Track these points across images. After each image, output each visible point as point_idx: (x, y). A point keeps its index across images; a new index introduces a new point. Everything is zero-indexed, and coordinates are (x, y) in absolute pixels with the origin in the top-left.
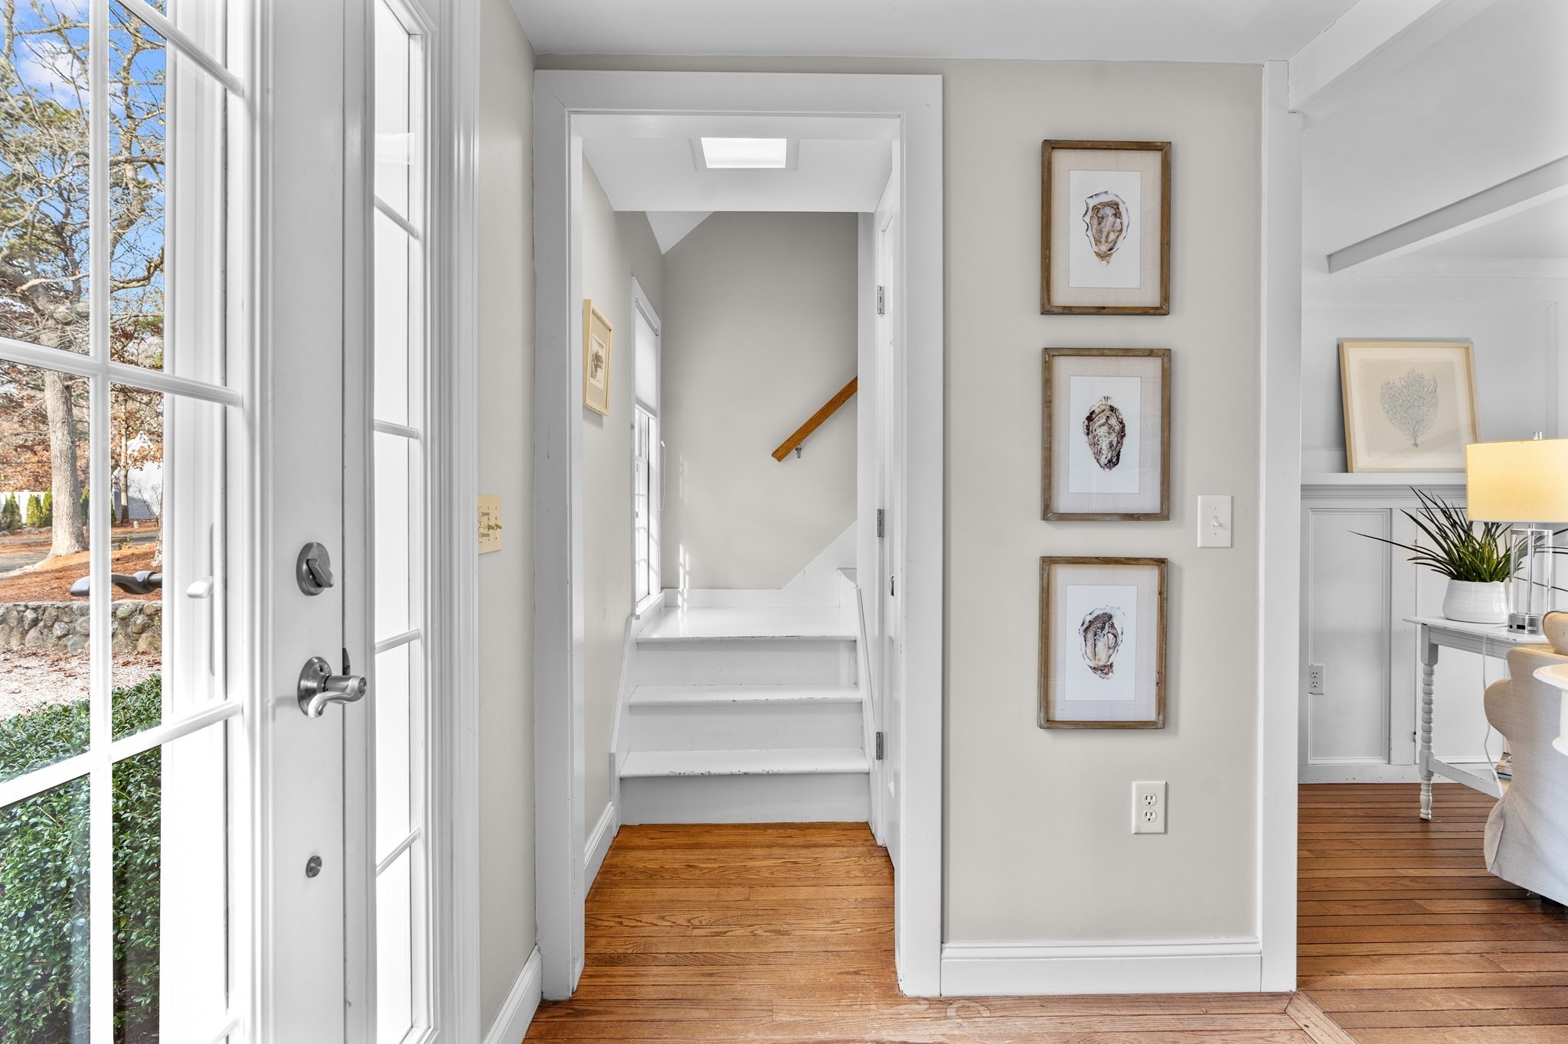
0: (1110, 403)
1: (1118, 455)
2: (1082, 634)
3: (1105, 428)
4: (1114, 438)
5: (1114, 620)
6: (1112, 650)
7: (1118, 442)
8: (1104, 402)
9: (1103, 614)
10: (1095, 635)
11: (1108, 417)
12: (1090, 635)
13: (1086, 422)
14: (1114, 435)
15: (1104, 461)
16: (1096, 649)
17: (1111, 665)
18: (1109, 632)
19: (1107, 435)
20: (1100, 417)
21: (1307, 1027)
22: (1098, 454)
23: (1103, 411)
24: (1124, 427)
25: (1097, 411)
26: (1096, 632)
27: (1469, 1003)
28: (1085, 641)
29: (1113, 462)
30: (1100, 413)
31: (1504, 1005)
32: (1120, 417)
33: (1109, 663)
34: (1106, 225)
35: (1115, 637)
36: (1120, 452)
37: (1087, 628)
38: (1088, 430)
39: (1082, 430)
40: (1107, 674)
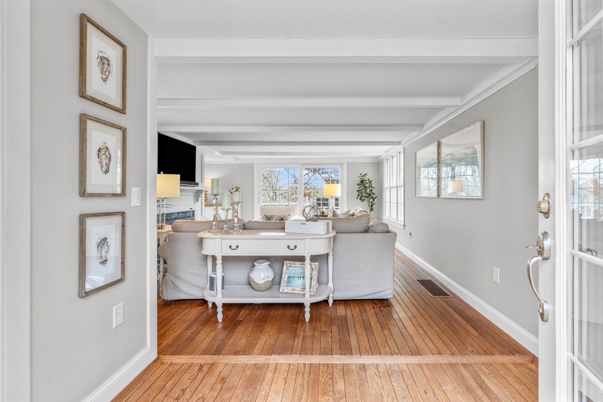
0: (106, 145)
1: (109, 168)
2: (97, 248)
3: (104, 156)
4: (107, 161)
5: (108, 240)
6: (107, 253)
7: (109, 163)
8: (104, 144)
9: (104, 238)
10: (101, 248)
11: (105, 151)
12: (100, 248)
13: (98, 152)
14: (107, 159)
15: (104, 170)
16: (102, 254)
17: (107, 260)
18: (106, 246)
19: (105, 159)
20: (103, 151)
21: (172, 361)
22: (102, 167)
23: (104, 148)
24: (111, 156)
25: (102, 148)
26: (101, 246)
27: (191, 331)
28: (98, 251)
29: (107, 172)
30: (103, 149)
31: (196, 327)
32: (109, 152)
33: (106, 259)
34: (105, 67)
35: (108, 247)
36: (109, 167)
37: (99, 245)
38: (98, 155)
39: (96, 155)
40: (105, 264)
